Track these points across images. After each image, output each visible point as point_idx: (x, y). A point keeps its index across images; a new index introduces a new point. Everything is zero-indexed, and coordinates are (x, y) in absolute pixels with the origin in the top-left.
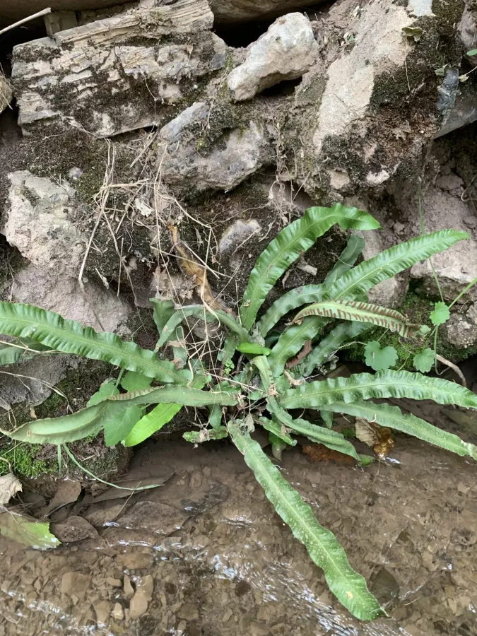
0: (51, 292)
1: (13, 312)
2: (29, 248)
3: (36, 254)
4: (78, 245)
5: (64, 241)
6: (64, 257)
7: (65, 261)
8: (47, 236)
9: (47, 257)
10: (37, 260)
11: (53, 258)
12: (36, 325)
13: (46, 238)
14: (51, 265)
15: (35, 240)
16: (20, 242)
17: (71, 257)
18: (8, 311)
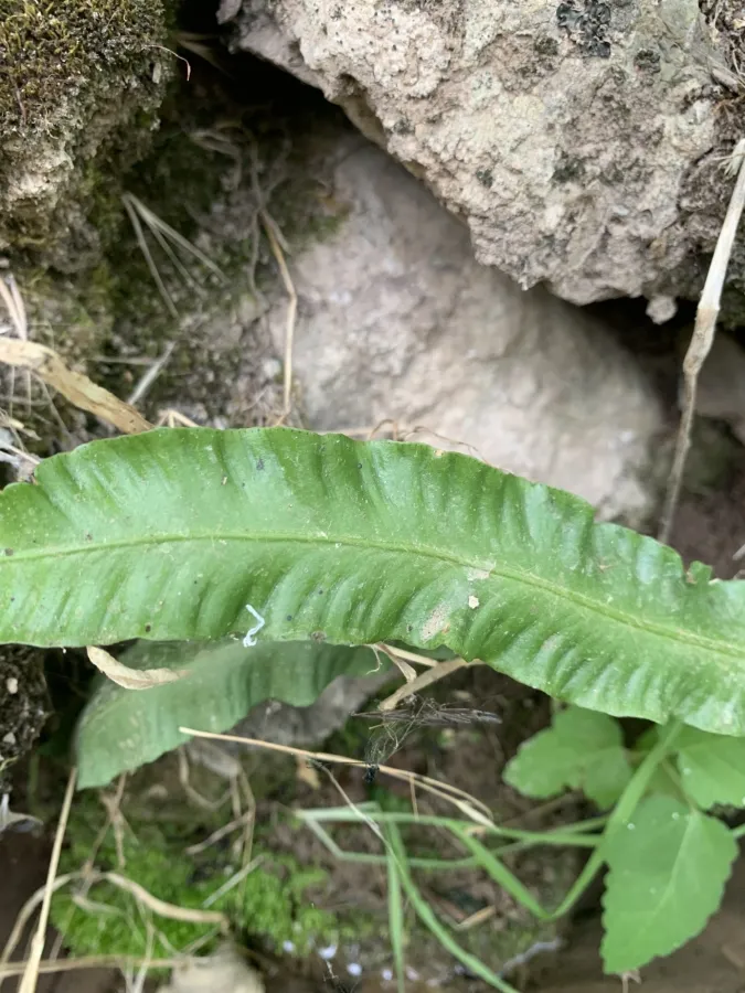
0: (428, 349)
1: (363, 494)
2: (440, 104)
3: (478, 144)
4: (700, 107)
5: (633, 76)
6: (613, 177)
7: (608, 201)
8: (554, 34)
9: (539, 161)
10: (486, 179)
11: (567, 172)
12: (480, 570)
13: (546, 48)
14: (552, 217)
15: (484, 56)
16: (399, 59)
17: (645, 177)
18: (342, 491)
